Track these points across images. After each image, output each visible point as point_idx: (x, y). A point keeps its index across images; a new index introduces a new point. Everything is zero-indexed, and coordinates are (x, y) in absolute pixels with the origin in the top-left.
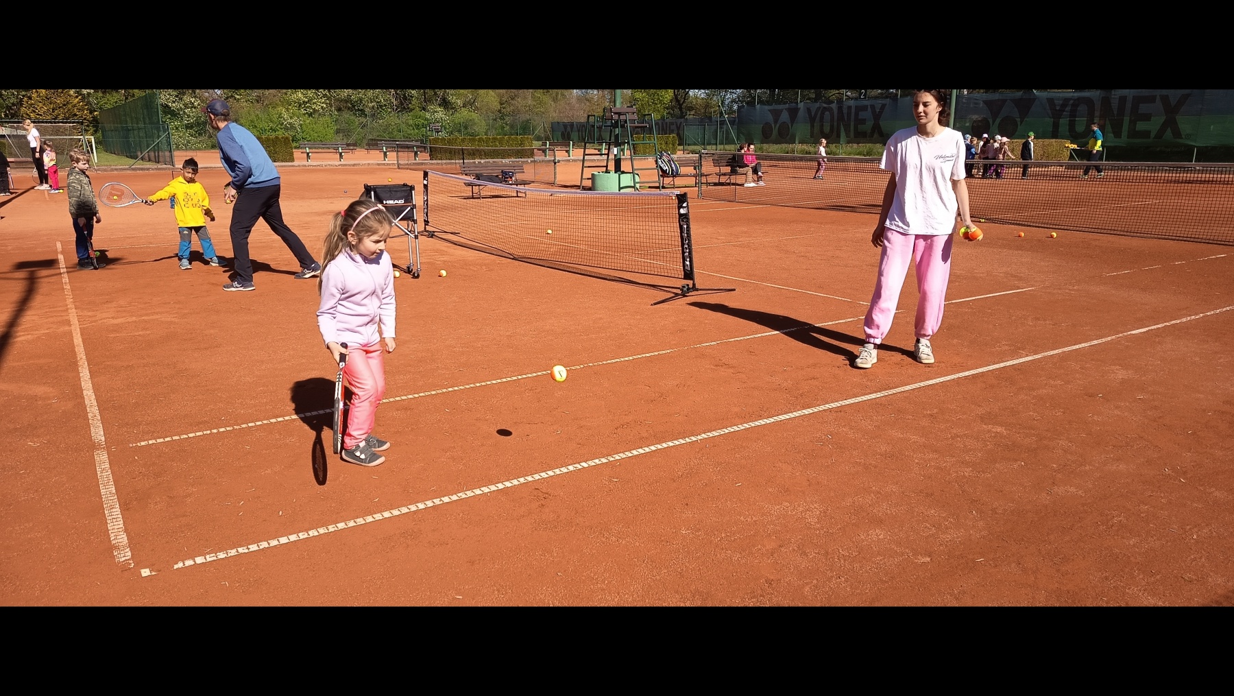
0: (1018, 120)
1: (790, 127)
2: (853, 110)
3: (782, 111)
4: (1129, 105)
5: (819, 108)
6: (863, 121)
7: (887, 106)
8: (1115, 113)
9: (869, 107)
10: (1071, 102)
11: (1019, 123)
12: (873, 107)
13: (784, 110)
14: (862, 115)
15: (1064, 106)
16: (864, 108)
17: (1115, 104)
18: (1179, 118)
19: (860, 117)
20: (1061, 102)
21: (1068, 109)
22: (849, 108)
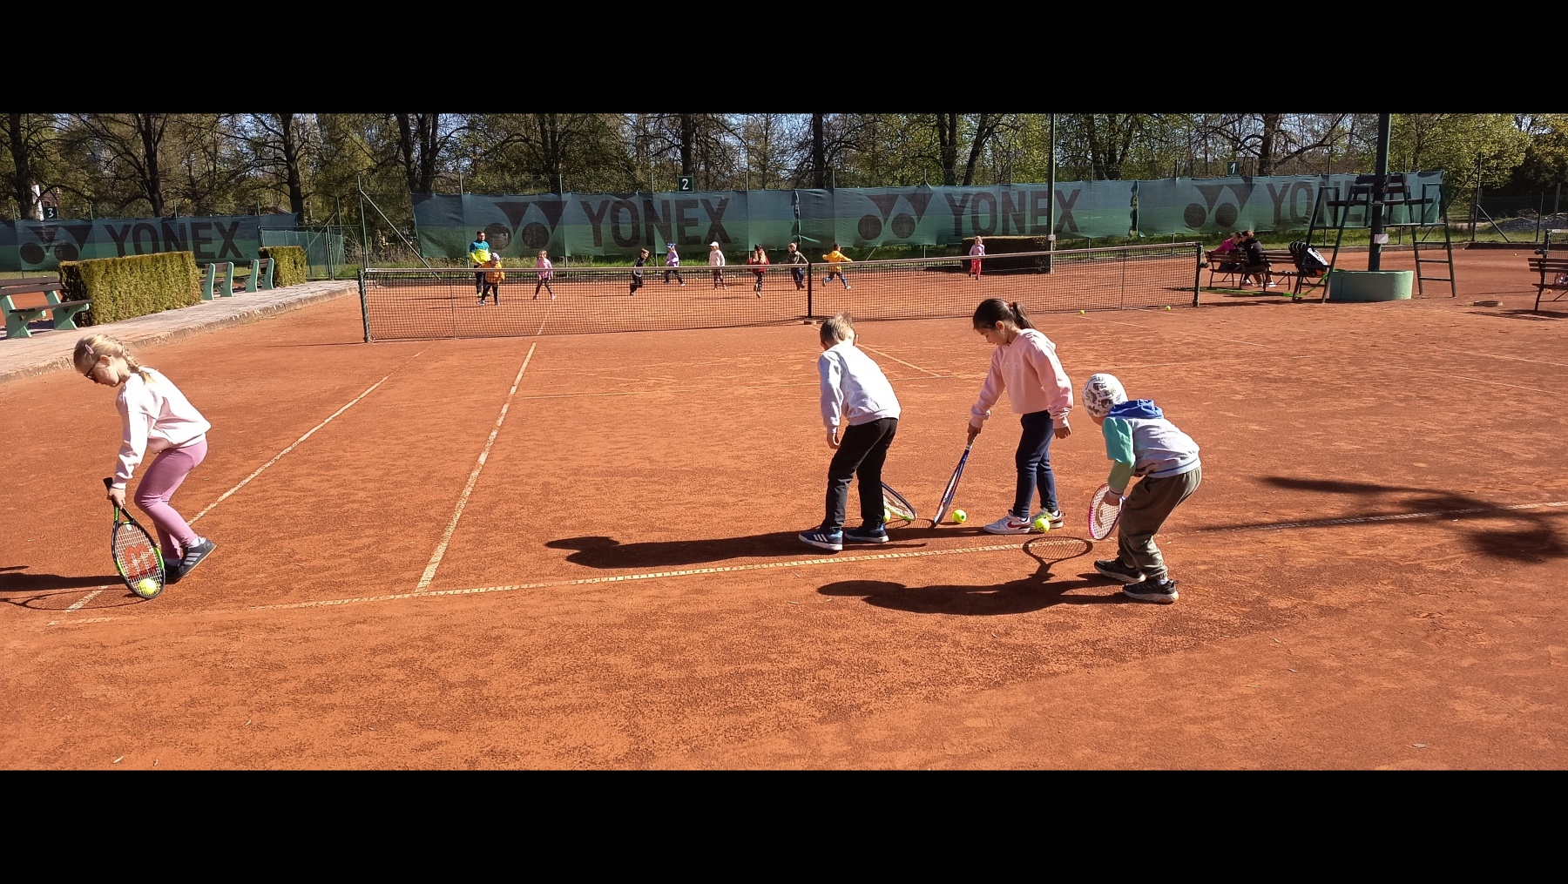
0: (915, 218)
1: (549, 230)
2: (673, 207)
3: (526, 205)
4: (1028, 199)
5: (604, 205)
6: (693, 222)
7: (730, 203)
8: (1017, 208)
9: (700, 202)
10: (971, 197)
11: (916, 221)
12: (706, 202)
13: (532, 205)
14: (689, 213)
15: (964, 201)
16: (693, 204)
17: (1015, 198)
18: (1073, 212)
19: (686, 216)
20: (961, 198)
21: (969, 204)
22: (665, 204)
